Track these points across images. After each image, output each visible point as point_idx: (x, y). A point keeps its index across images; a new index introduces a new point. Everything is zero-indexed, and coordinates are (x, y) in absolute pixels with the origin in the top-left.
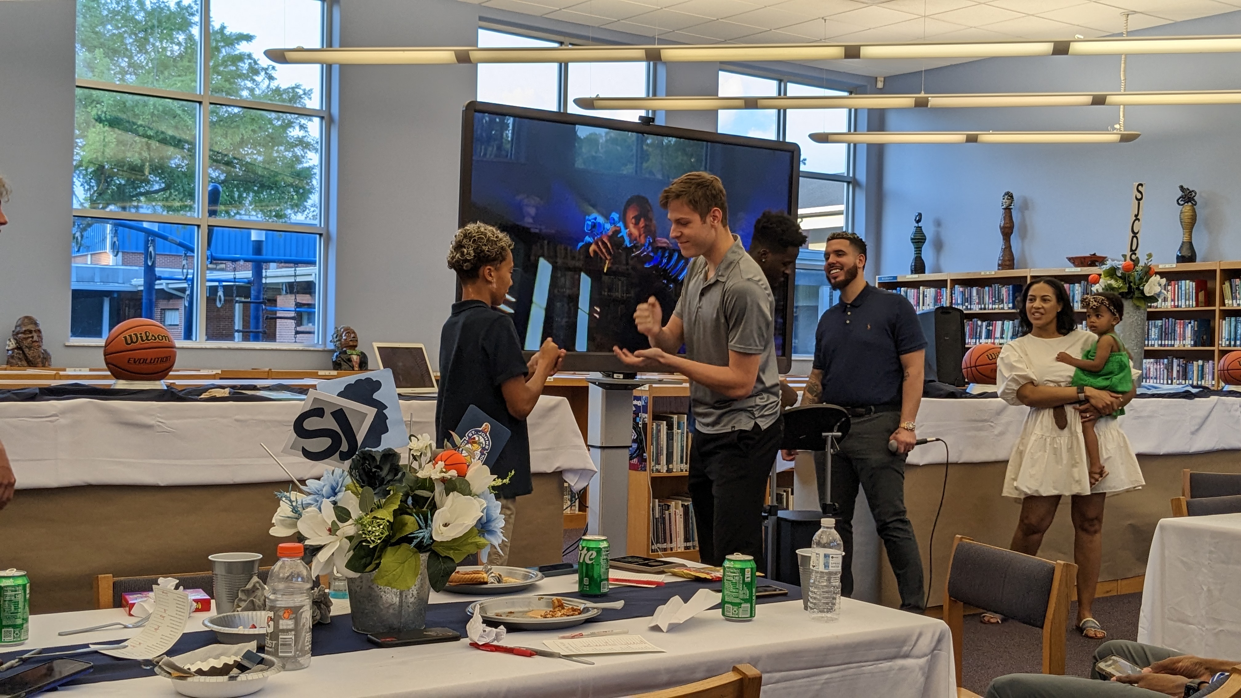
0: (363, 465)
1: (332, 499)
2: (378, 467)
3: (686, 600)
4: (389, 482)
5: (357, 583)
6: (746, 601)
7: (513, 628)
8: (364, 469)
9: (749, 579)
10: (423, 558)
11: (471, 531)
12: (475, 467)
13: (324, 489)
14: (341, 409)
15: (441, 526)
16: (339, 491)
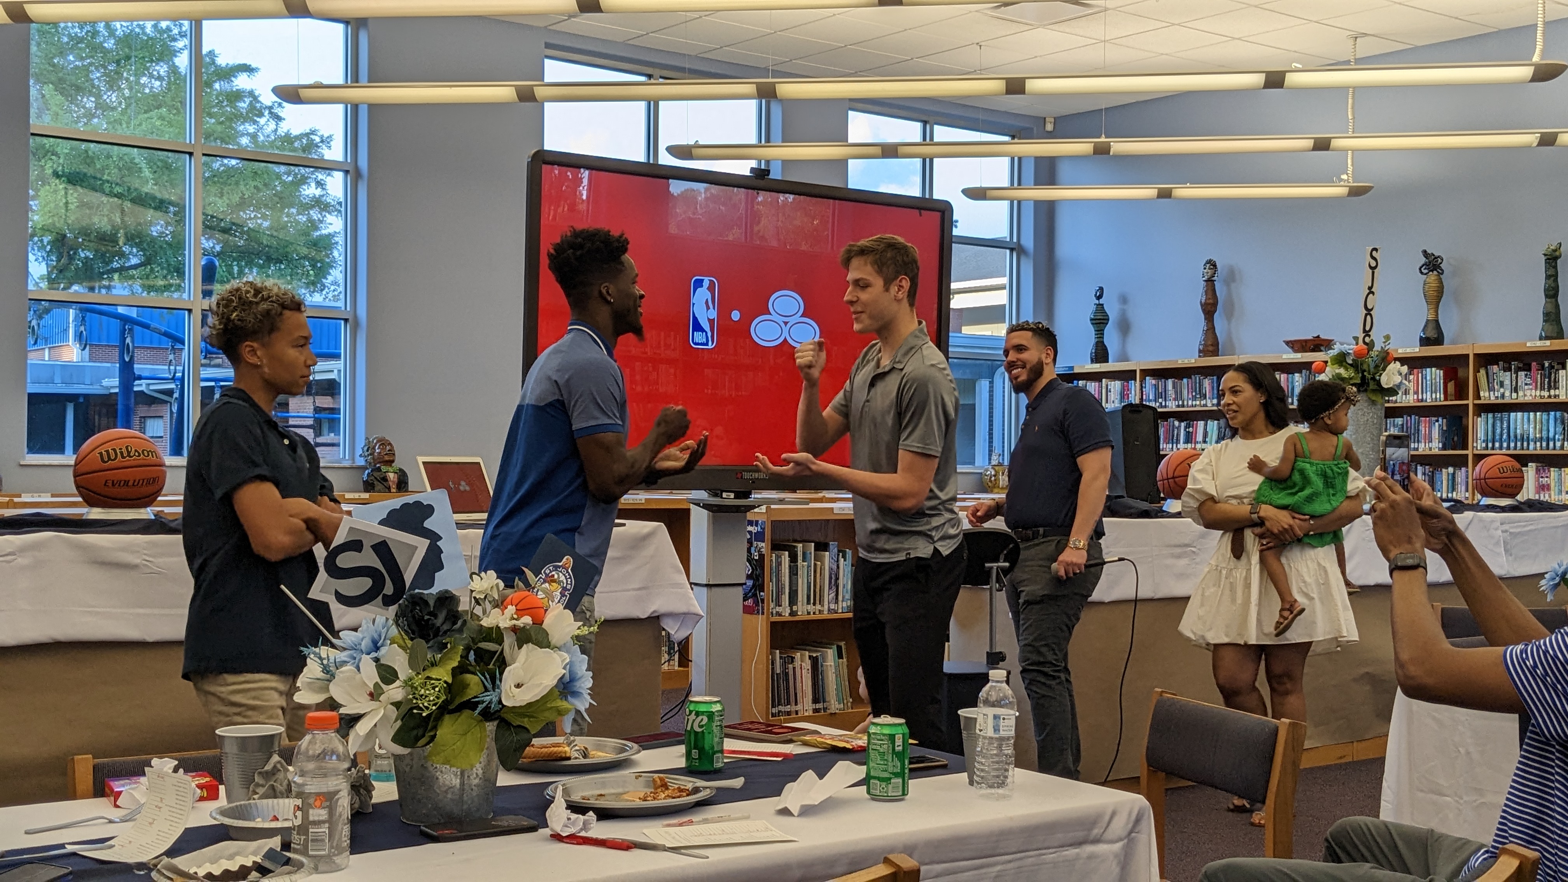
0: (412, 611)
1: (374, 655)
2: (430, 614)
3: (821, 776)
4: (445, 632)
5: (407, 761)
6: (896, 775)
7: (605, 815)
8: (414, 617)
9: (901, 748)
10: (490, 728)
11: (550, 692)
12: (556, 612)
13: (363, 643)
14: (385, 541)
15: (513, 687)
16: (382, 645)
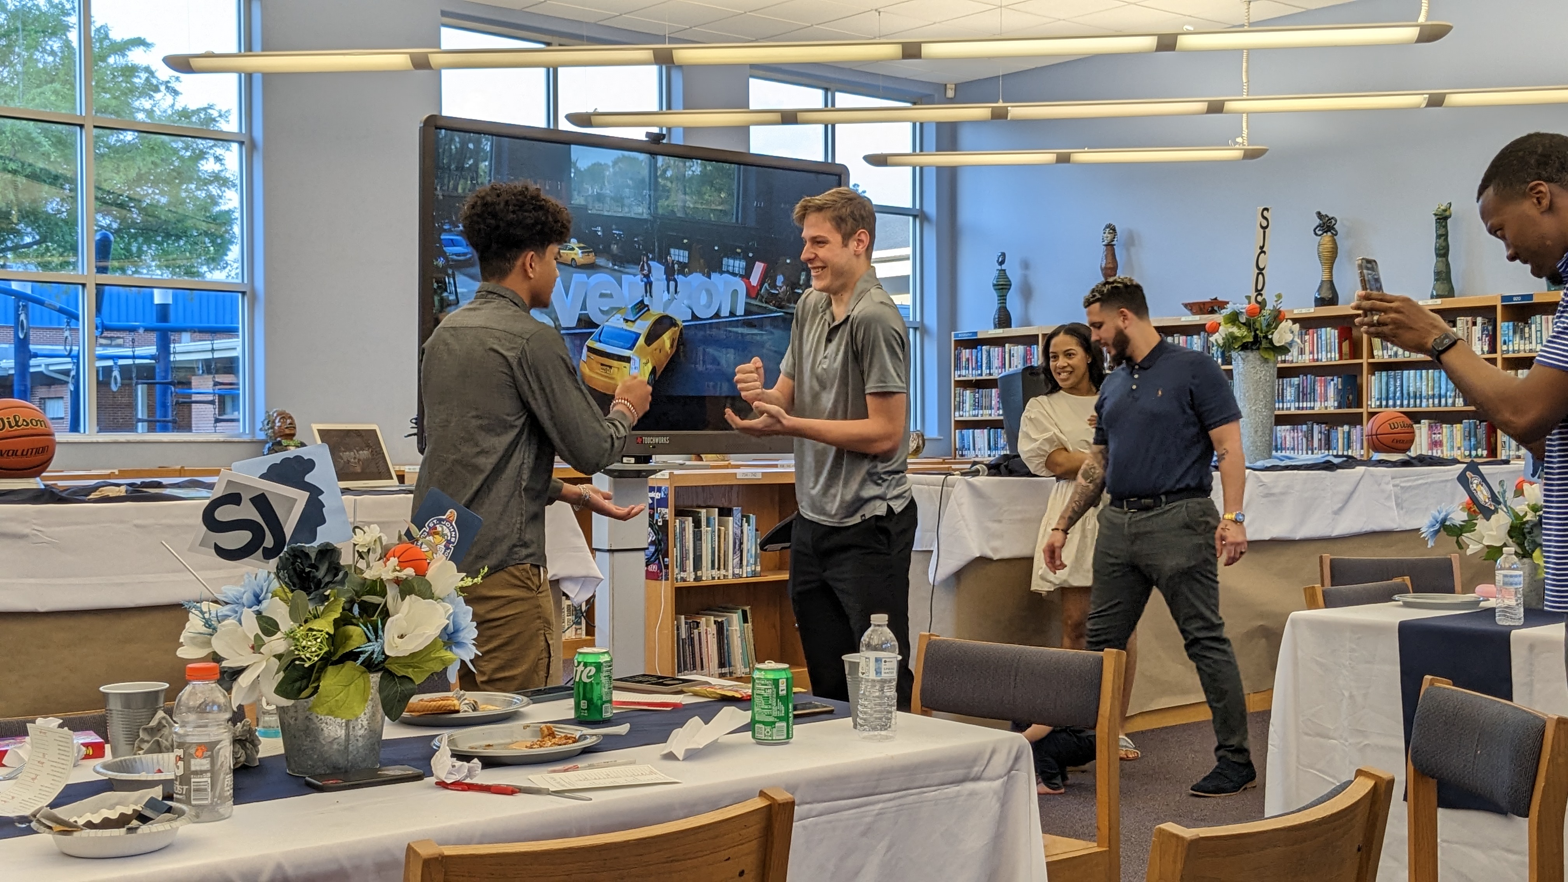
0: (293, 564)
1: (255, 608)
2: (312, 566)
3: (706, 723)
4: (327, 584)
5: (291, 713)
6: (780, 719)
7: (489, 763)
8: (295, 570)
9: (785, 692)
10: (374, 680)
11: (434, 642)
12: (438, 564)
13: (245, 597)
14: (263, 494)
15: (396, 637)
16: (264, 599)
